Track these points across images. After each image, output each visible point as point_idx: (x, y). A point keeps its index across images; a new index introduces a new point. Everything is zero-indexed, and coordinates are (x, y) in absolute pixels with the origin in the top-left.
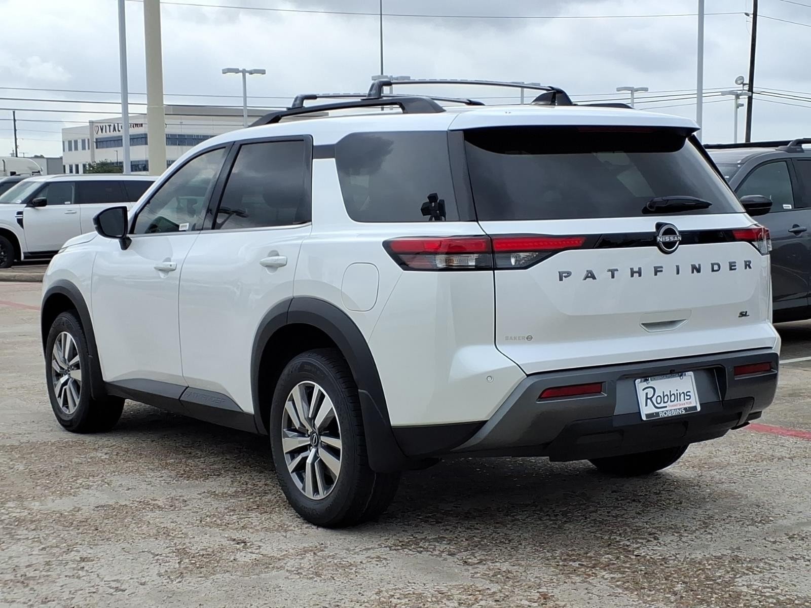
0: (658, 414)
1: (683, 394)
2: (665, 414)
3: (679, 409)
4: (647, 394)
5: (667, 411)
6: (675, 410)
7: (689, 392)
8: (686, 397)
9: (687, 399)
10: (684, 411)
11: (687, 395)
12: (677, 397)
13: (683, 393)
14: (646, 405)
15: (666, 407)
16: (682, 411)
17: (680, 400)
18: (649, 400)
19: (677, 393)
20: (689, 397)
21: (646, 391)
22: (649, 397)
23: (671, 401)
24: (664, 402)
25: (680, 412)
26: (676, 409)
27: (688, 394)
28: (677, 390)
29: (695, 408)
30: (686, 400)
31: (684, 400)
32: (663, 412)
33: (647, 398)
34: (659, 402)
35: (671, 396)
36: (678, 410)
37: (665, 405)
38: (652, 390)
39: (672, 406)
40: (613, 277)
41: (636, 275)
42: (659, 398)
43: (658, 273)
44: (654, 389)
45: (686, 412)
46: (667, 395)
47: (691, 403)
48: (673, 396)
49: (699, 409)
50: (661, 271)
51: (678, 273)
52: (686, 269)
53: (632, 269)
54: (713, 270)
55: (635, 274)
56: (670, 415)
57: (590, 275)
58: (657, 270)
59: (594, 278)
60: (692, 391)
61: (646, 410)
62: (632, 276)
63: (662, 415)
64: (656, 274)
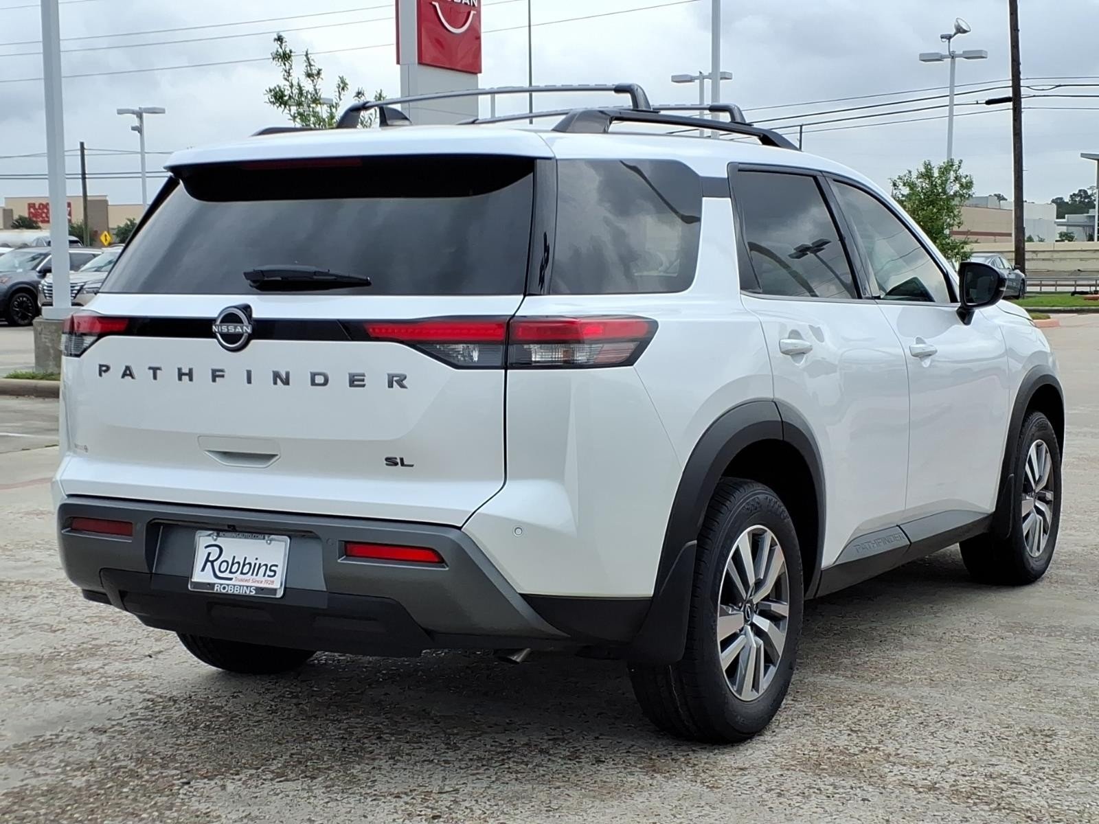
0: (212, 585)
1: (264, 567)
2: (224, 588)
3: (247, 587)
4: (209, 554)
5: (228, 585)
6: (240, 586)
7: (276, 566)
8: (268, 573)
9: (269, 576)
10: (254, 592)
11: (271, 570)
12: (255, 569)
13: (266, 565)
14: (203, 569)
15: (231, 579)
16: (250, 591)
17: (257, 575)
18: (209, 564)
19: (255, 564)
20: (272, 574)
21: (209, 549)
22: (211, 559)
23: (242, 573)
24: (231, 572)
25: (248, 592)
26: (243, 586)
27: (273, 568)
28: (257, 559)
29: (274, 591)
30: (266, 577)
31: (264, 575)
32: (221, 585)
33: (207, 560)
34: (223, 569)
35: (244, 565)
36: (245, 588)
37: (230, 576)
38: (218, 549)
39: (242, 580)
40: (155, 378)
41: (185, 378)
42: (225, 564)
43: (217, 379)
44: (221, 550)
45: (256, 594)
46: (239, 563)
47: (273, 582)
48: (248, 566)
49: (280, 594)
50: (223, 376)
51: (249, 381)
52: (263, 378)
53: (180, 370)
54: (313, 383)
55: (183, 377)
56: (229, 592)
57: (128, 372)
58: (216, 375)
59: (133, 378)
60: (280, 566)
61: (201, 576)
62: (180, 379)
63: (217, 589)
64: (214, 380)
